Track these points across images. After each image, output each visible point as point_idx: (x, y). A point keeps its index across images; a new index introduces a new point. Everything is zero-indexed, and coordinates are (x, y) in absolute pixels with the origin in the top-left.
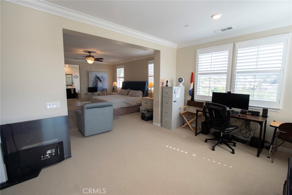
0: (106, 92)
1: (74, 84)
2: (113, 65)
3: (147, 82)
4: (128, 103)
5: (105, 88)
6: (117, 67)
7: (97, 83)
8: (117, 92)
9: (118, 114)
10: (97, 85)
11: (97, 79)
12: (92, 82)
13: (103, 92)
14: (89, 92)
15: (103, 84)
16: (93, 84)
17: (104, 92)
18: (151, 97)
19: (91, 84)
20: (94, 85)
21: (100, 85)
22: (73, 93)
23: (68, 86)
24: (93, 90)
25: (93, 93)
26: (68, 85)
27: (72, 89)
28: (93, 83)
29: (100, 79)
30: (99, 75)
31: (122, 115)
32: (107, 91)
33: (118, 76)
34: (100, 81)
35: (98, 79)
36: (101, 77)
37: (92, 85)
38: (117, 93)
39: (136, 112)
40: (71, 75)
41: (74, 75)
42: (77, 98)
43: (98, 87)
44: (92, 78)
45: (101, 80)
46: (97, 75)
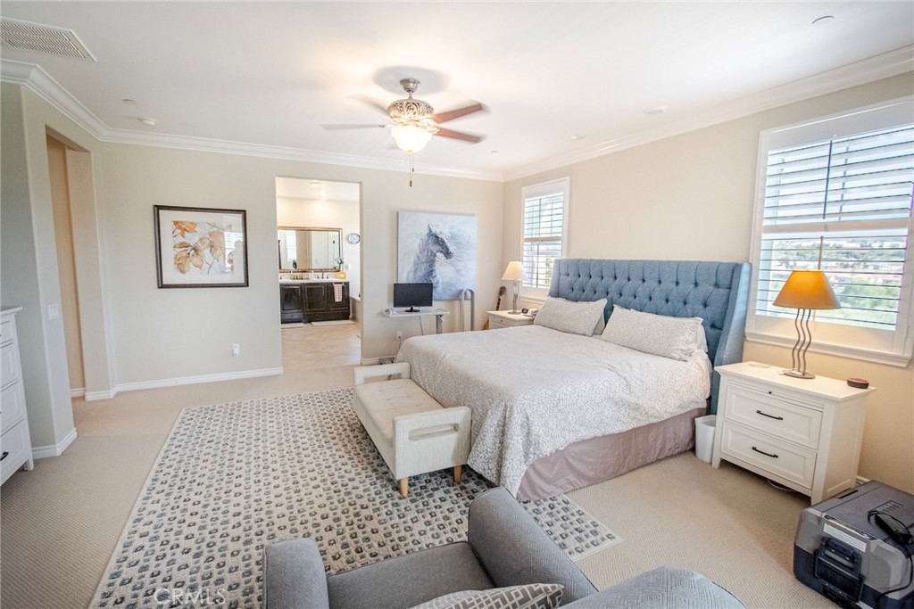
0: (467, 304)
1: (347, 267)
2: (504, 183)
3: (745, 268)
4: (637, 408)
5: (465, 287)
6: (525, 190)
7: (431, 262)
8: (525, 311)
9: (572, 477)
10: (431, 273)
11: (435, 248)
12: (413, 258)
13: (457, 303)
14: (395, 305)
15: (458, 271)
16: (415, 271)
17: (461, 305)
18: (804, 376)
19: (406, 271)
20: (421, 272)
21: (444, 274)
22: (338, 298)
23: (326, 274)
24: (413, 296)
25: (412, 311)
26: (327, 271)
27: (336, 283)
28: (415, 264)
29: (448, 244)
30: (444, 232)
31: (593, 482)
32: (472, 300)
33: (527, 234)
34: (448, 254)
35: (439, 245)
36: (453, 237)
37: (411, 275)
38: (521, 316)
39: (672, 456)
40: (338, 230)
41: (345, 233)
42: (354, 319)
43: (437, 283)
44: (413, 243)
45: (452, 249)
46: (434, 230)
